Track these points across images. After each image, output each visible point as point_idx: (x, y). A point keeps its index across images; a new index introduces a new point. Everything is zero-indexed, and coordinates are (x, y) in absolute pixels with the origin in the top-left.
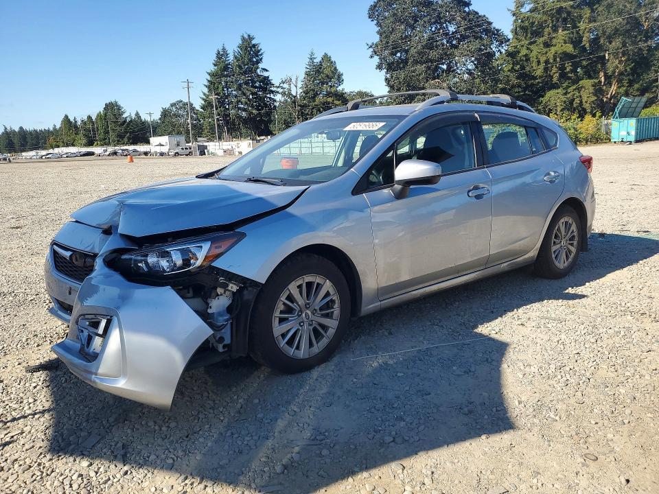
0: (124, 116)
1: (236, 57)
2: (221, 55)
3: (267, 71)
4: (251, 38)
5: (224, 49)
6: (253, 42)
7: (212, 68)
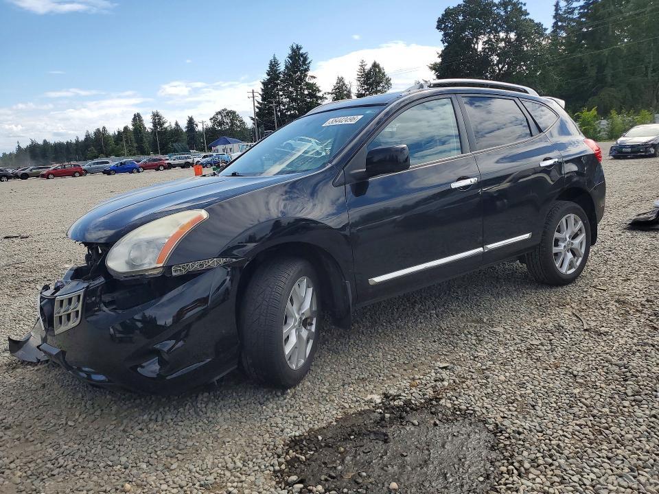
0: (166, 125)
1: (287, 67)
2: (273, 65)
3: (315, 78)
4: (299, 48)
5: (275, 59)
6: (301, 52)
7: (266, 77)
